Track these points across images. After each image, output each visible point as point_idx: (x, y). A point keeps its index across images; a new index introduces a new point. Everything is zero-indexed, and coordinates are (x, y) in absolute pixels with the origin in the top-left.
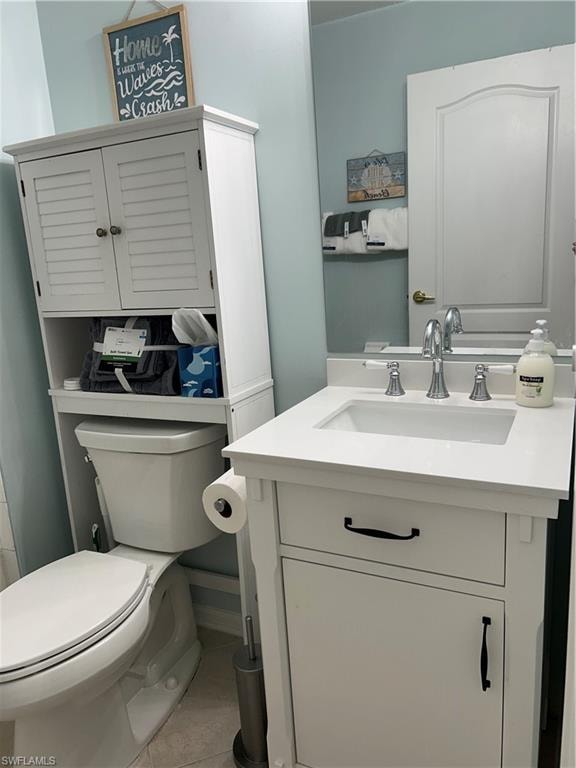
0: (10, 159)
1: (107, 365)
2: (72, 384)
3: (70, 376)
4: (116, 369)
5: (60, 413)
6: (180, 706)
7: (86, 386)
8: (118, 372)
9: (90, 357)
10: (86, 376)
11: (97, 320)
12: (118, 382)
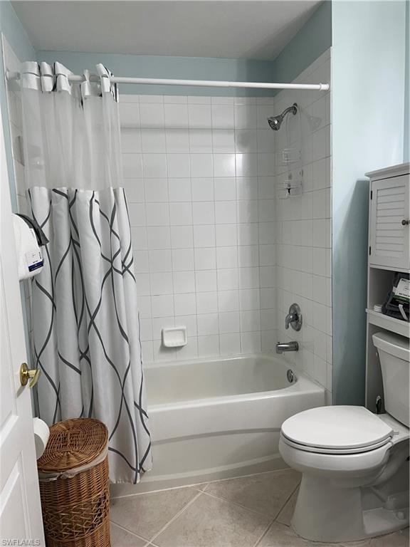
0: (368, 178)
1: (396, 301)
2: (378, 308)
3: (378, 304)
4: (400, 305)
5: (370, 324)
6: (401, 532)
7: (384, 311)
8: (401, 306)
9: (389, 295)
10: (385, 306)
11: (397, 273)
12: (400, 312)
